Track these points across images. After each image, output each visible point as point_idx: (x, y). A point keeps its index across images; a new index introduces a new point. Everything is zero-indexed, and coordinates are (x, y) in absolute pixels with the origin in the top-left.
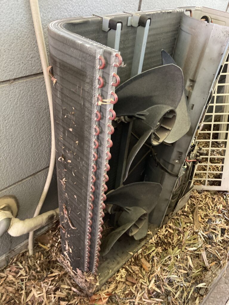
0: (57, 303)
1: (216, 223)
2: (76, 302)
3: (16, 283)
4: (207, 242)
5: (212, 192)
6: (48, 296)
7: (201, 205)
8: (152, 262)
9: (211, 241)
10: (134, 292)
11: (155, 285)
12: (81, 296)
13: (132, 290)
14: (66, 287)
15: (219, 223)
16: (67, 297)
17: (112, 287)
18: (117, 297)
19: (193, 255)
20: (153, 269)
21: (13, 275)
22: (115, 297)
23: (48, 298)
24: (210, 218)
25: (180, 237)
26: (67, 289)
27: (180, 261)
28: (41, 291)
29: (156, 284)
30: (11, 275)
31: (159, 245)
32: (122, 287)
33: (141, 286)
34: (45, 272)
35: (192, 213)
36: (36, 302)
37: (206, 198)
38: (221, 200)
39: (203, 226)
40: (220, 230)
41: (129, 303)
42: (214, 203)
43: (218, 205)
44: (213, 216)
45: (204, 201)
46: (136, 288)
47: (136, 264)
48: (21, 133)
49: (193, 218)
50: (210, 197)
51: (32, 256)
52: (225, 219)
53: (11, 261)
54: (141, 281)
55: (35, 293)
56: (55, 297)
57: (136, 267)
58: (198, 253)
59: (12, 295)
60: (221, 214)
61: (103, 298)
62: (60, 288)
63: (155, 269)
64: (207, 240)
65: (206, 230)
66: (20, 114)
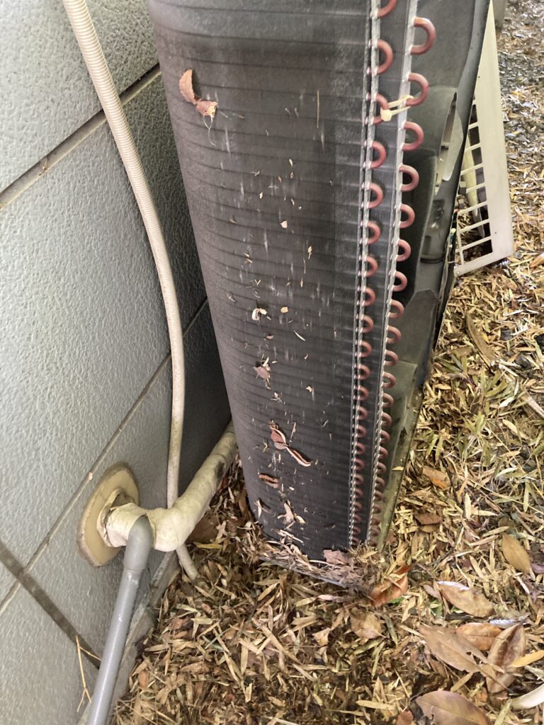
0: (306, 641)
1: (520, 332)
2: (343, 620)
3: (200, 649)
4: (523, 377)
5: (477, 274)
6: (280, 637)
7: (473, 309)
8: (444, 466)
9: (528, 371)
10: (445, 540)
11: (476, 506)
12: (347, 603)
13: (440, 539)
14: (308, 601)
15: (524, 330)
16: (321, 619)
17: (400, 553)
18: (421, 566)
19: (512, 413)
20: (455, 478)
21: (182, 638)
22: (417, 567)
23: (283, 642)
24: (503, 327)
25: (467, 391)
26: (310, 605)
27: (495, 438)
28: (261, 636)
29: (475, 503)
30: (177, 639)
31: (439, 425)
32: (418, 543)
33: (452, 522)
34: (247, 596)
35: (466, 333)
36: (262, 662)
37: (473, 290)
38: (504, 281)
39: (498, 348)
40: (534, 340)
41: (448, 564)
42: (493, 293)
43: (504, 294)
44: (506, 320)
45: (473, 298)
46: (445, 530)
47: (421, 485)
48: (97, 299)
49: (471, 342)
50: (479, 284)
51: (199, 577)
52: (532, 315)
53: (160, 612)
54: (445, 512)
55: (250, 647)
56: (296, 633)
57: (423, 491)
58: (519, 405)
59: (206, 677)
60: (518, 310)
61: (397, 582)
62: (297, 609)
63: (459, 476)
64: (520, 372)
65: (509, 353)
66: (83, 249)
